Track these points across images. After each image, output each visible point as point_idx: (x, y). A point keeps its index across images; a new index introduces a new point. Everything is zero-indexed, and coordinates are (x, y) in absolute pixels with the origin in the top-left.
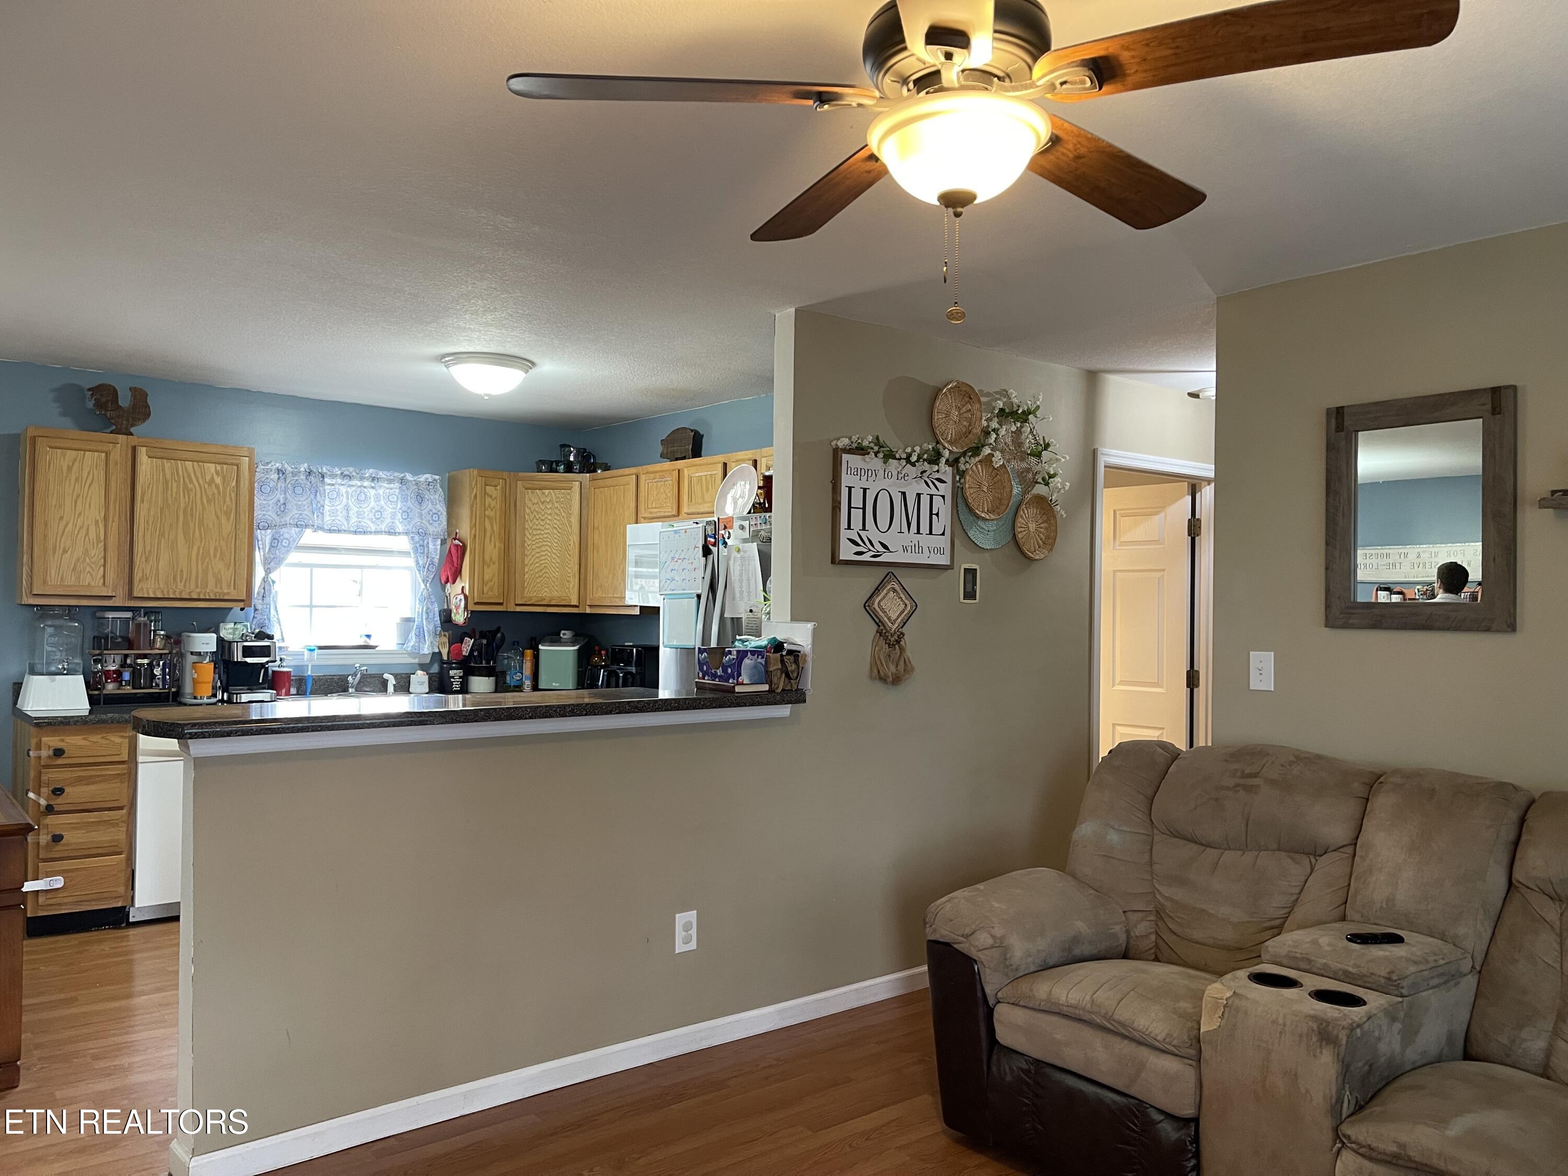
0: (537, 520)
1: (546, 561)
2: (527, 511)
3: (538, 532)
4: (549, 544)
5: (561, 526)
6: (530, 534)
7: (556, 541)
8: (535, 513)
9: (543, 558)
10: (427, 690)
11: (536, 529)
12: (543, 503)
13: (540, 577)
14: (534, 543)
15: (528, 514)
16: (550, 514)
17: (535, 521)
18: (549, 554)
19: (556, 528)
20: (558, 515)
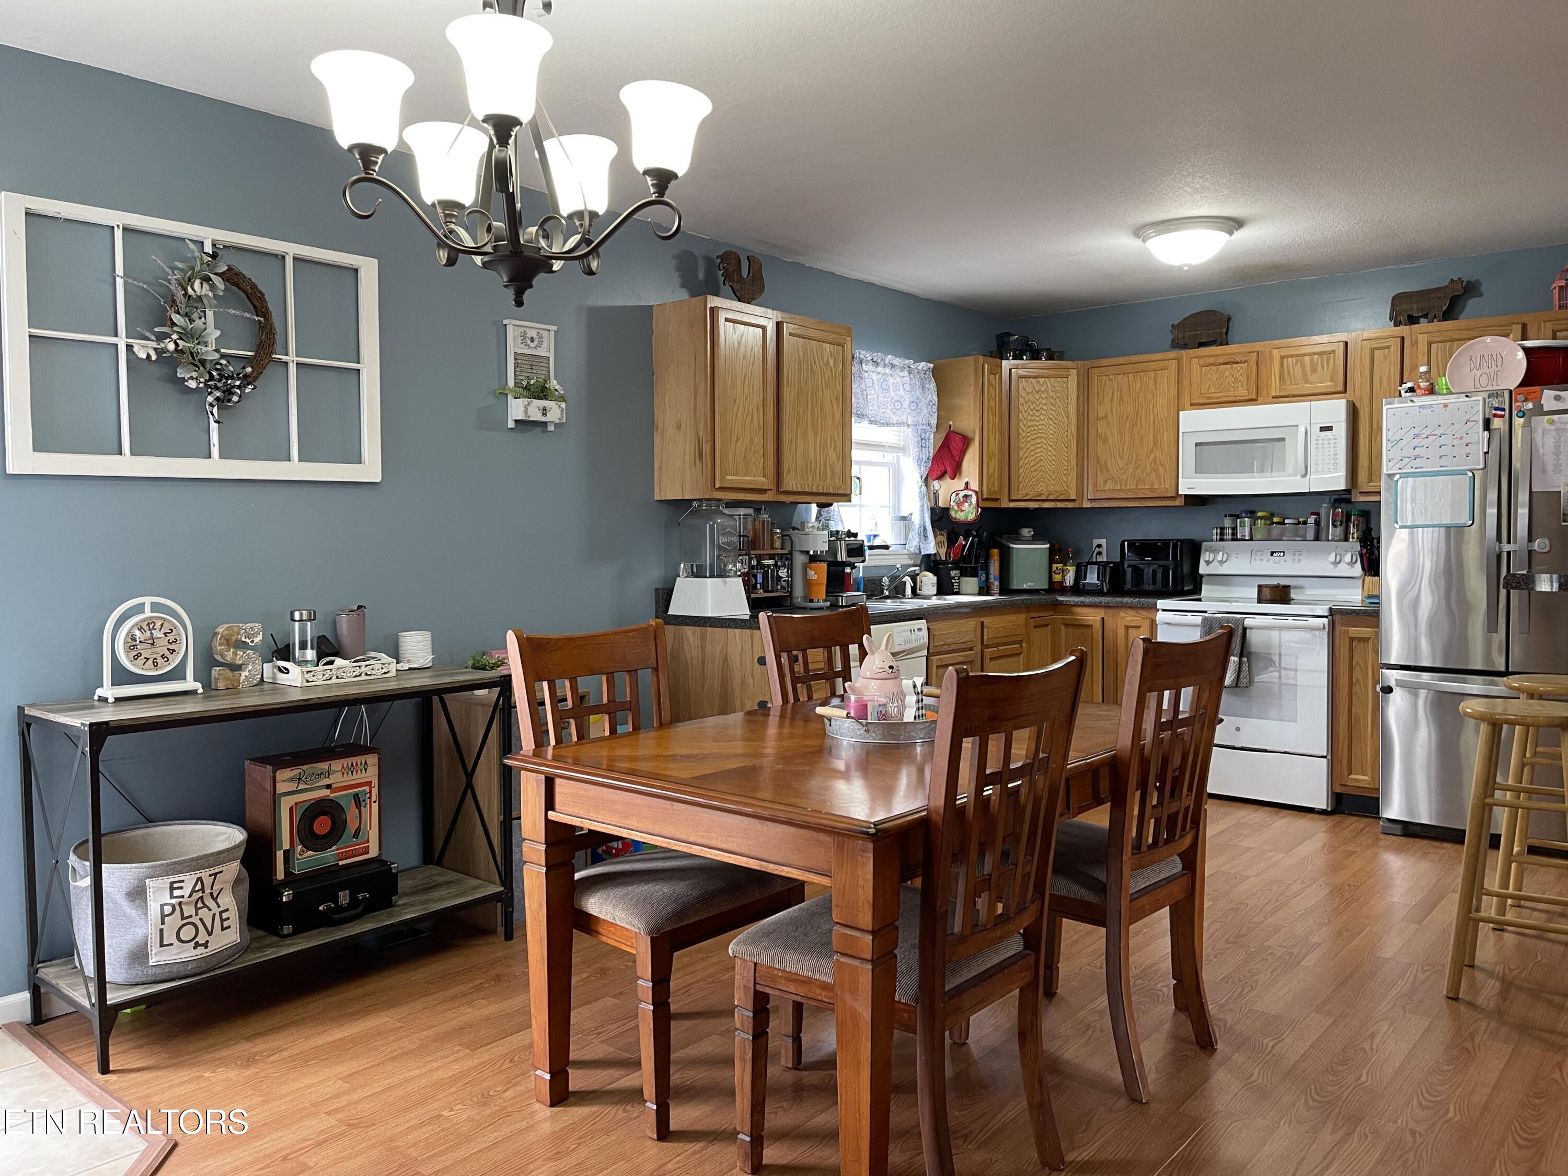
0: (1032, 410)
1: (1042, 454)
2: (1021, 401)
3: (1033, 423)
4: (1044, 436)
5: (1056, 417)
6: (1025, 426)
7: (1052, 432)
8: (1029, 403)
9: (1038, 450)
10: (935, 593)
11: (1031, 420)
12: (1037, 392)
13: (1035, 471)
14: (1028, 435)
15: (1022, 405)
16: (1046, 404)
17: (1029, 411)
18: (1045, 447)
19: (1051, 419)
20: (1054, 405)
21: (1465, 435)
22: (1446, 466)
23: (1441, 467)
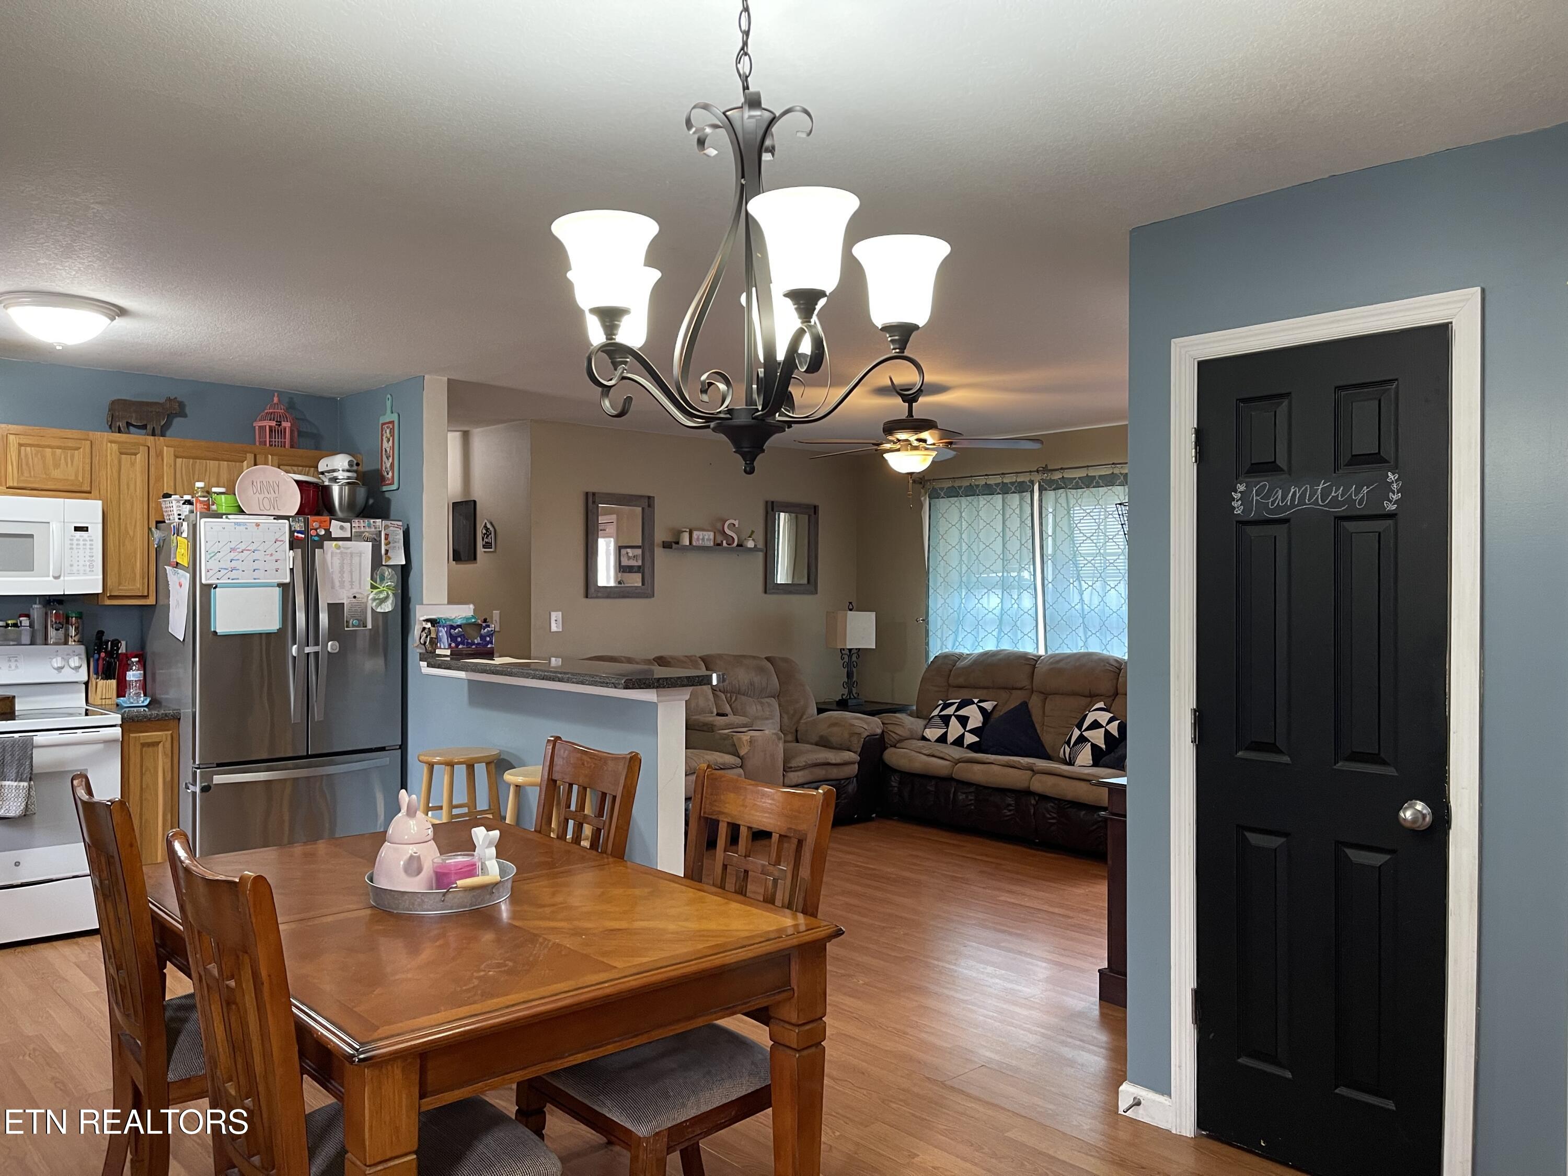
21: (274, 553)
22: (259, 579)
23: (255, 579)
